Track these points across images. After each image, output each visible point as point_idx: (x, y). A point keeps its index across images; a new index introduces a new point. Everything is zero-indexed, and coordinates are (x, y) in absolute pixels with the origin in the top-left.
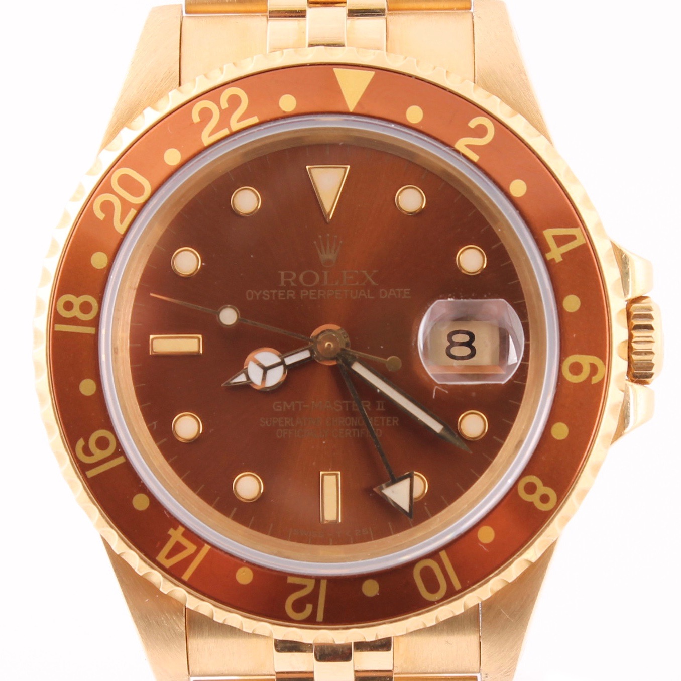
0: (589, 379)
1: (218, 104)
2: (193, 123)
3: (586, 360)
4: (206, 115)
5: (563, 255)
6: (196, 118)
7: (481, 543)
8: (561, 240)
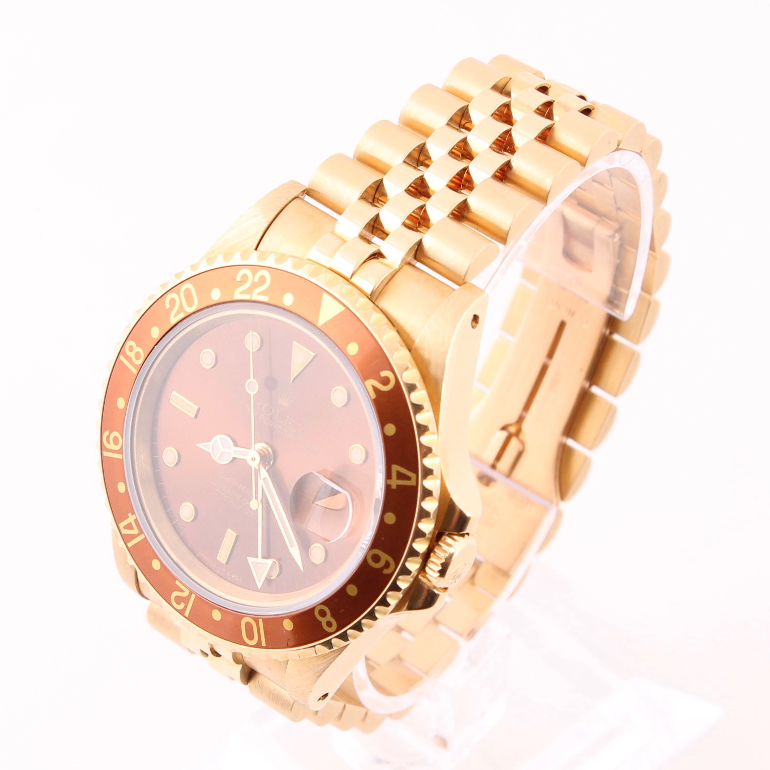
0: (382, 569)
1: (254, 275)
2: (235, 280)
3: (384, 557)
4: (245, 278)
5: (398, 486)
6: (238, 278)
7: (284, 629)
8: (401, 476)
